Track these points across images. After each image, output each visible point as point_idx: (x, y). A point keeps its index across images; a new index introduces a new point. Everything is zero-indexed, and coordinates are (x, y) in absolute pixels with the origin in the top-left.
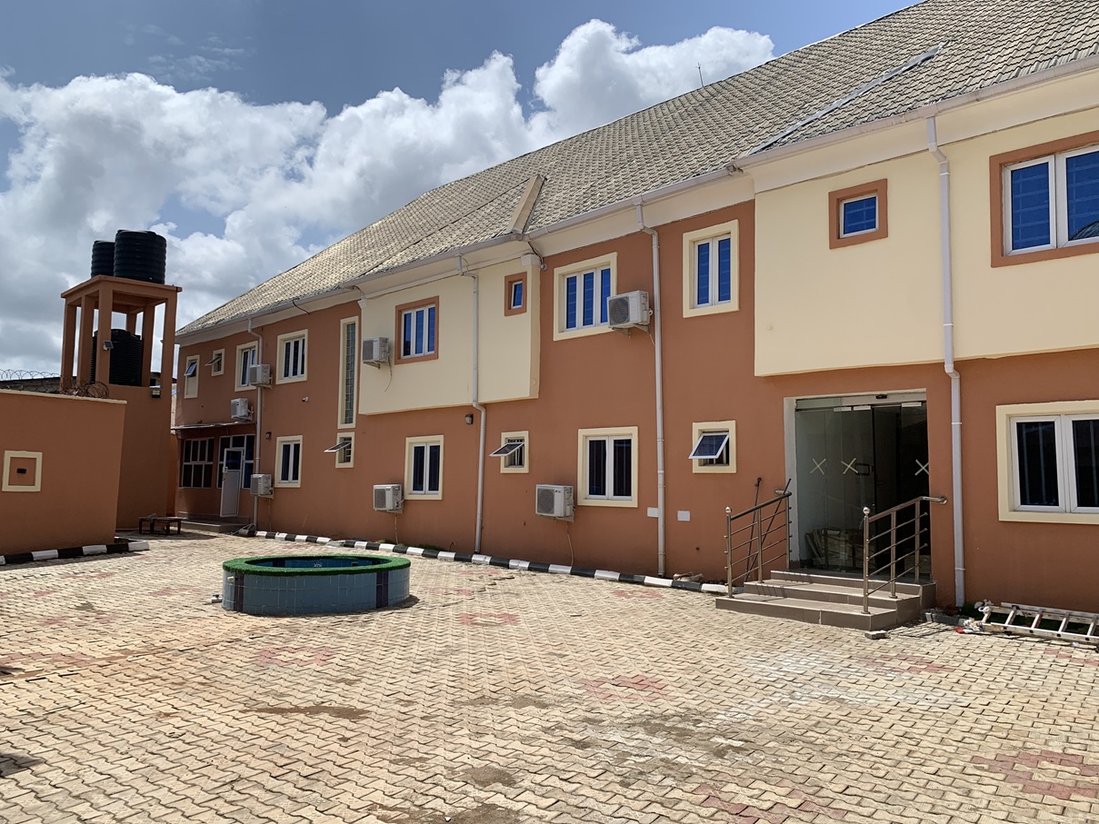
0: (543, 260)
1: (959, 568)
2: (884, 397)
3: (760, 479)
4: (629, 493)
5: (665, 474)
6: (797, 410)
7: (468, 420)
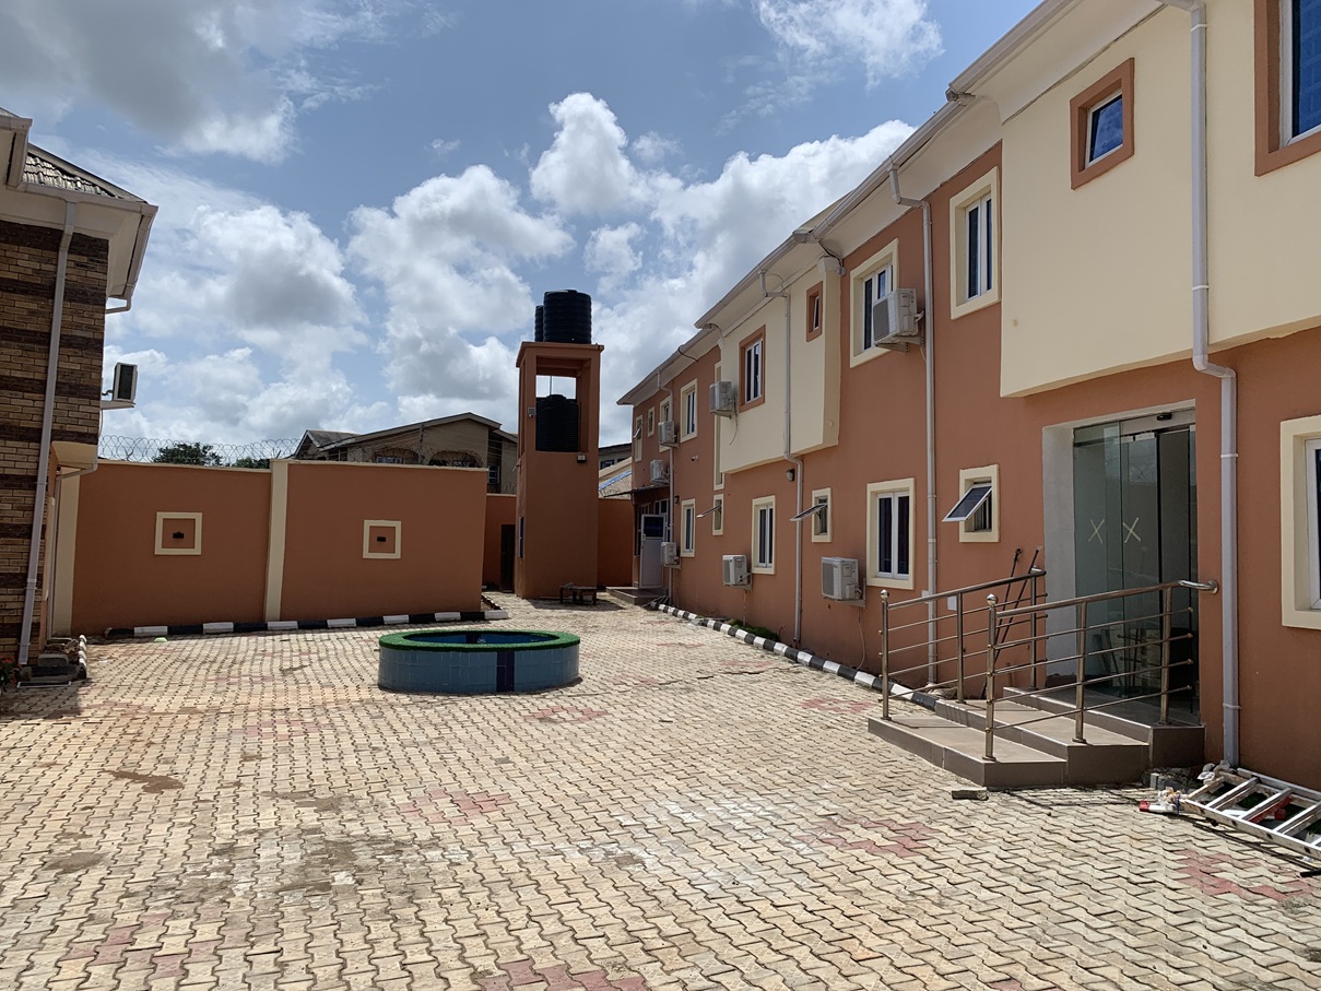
0: (843, 262)
1: (1229, 705)
2: (1168, 416)
3: (1019, 551)
4: (907, 572)
5: (937, 545)
6: (1076, 445)
7: (789, 475)
